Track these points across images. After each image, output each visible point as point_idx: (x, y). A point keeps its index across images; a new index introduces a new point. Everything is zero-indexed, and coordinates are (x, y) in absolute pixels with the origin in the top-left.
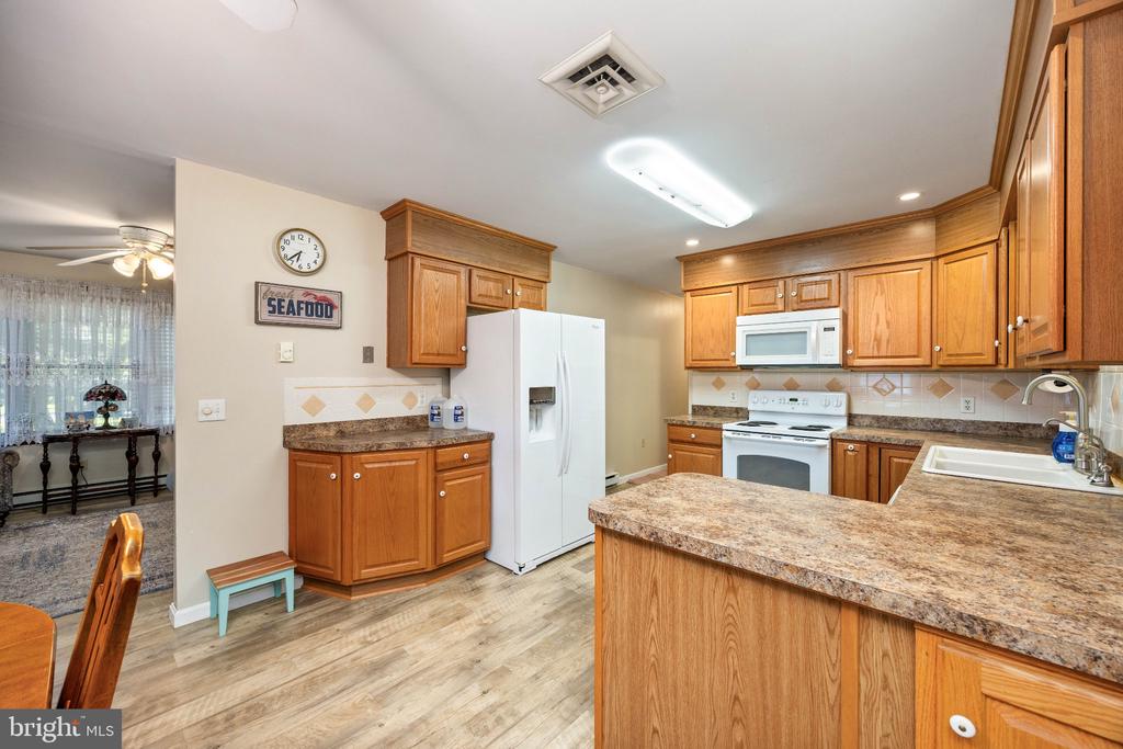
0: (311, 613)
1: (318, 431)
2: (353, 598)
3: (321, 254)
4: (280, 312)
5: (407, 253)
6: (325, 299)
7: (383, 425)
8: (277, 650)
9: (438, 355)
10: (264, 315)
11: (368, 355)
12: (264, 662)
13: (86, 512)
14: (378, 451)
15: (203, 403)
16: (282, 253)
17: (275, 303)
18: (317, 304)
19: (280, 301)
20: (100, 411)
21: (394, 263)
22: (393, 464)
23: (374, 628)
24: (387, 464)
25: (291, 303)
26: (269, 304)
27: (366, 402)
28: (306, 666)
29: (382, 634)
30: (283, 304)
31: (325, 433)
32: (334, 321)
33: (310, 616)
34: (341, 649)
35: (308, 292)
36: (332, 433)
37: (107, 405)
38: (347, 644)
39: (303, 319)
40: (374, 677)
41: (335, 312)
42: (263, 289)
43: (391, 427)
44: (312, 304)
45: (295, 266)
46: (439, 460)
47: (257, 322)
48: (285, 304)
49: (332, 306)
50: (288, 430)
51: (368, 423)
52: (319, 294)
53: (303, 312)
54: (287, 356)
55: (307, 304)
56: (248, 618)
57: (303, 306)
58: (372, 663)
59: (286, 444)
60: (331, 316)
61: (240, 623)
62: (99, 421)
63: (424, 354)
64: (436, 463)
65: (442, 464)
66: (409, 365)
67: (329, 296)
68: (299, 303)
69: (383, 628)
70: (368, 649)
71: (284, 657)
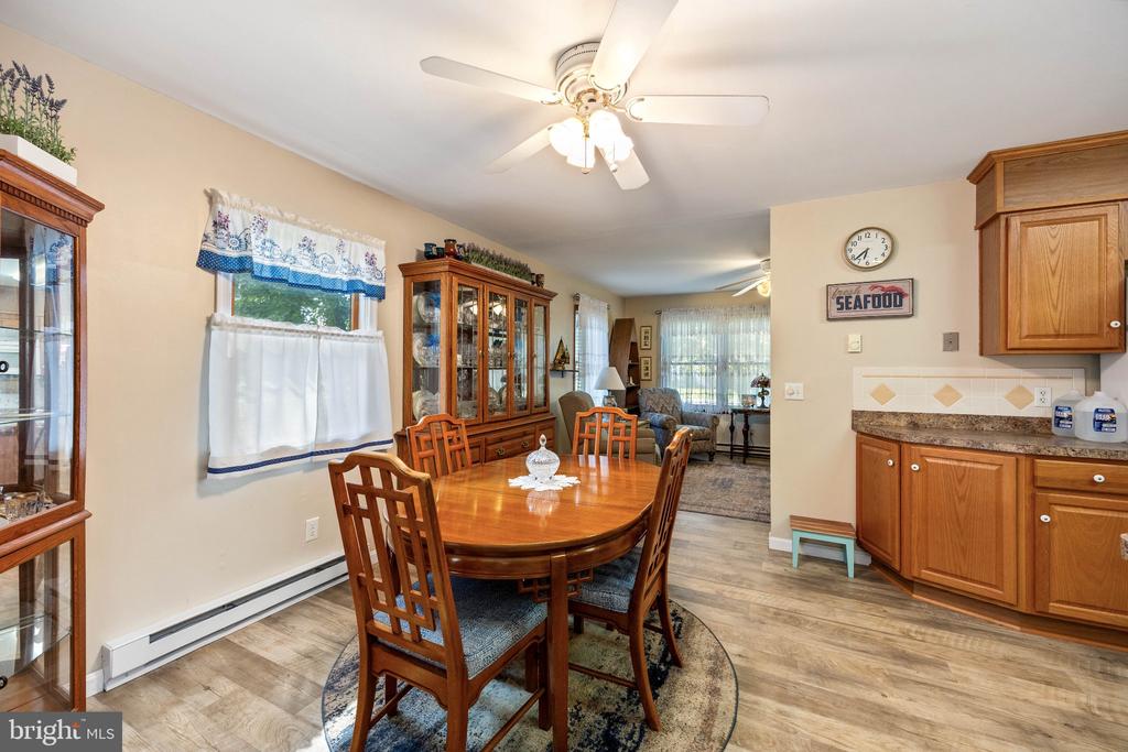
0: (866, 587)
1: (884, 420)
2: (914, 596)
3: (889, 245)
4: (848, 308)
5: (997, 216)
6: (893, 289)
7: (973, 423)
8: (825, 596)
9: (1057, 336)
10: (834, 313)
11: (952, 342)
12: (814, 598)
13: (751, 464)
14: (941, 446)
15: (787, 385)
16: (850, 255)
17: (843, 301)
18: (884, 295)
19: (847, 298)
20: (759, 395)
21: (985, 231)
22: (964, 464)
23: (923, 630)
24: (956, 463)
25: (858, 298)
26: (838, 303)
27: (947, 394)
28: (842, 618)
29: (929, 638)
30: (850, 300)
31: (895, 423)
32: (905, 309)
33: (866, 589)
34: (879, 625)
35: (874, 285)
36: (903, 423)
37: (763, 391)
38: (887, 625)
39: (870, 311)
40: (899, 662)
41: (906, 301)
42: (833, 289)
43: (985, 427)
44: (879, 296)
45: (862, 263)
46: (1039, 473)
47: (829, 320)
48: (852, 300)
49: (902, 295)
50: (856, 415)
51: (950, 418)
52: (886, 285)
53: (870, 305)
54: (855, 347)
55: (874, 296)
56: (816, 566)
57: (870, 299)
58: (904, 652)
59: (854, 428)
60: (901, 305)
61: (810, 567)
62: (759, 402)
63: (1027, 337)
64: (1034, 478)
65: (1044, 479)
66: (1002, 351)
67: (898, 285)
68: (866, 297)
69: (934, 635)
70: (907, 640)
71: (830, 604)
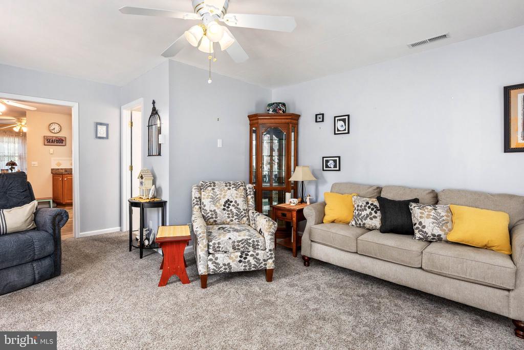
1: (59, 170)
3: (60, 128)
4: (50, 142)
10: (46, 143)
15: (33, 163)
16: (50, 129)
18: (59, 140)
20: (10, 169)
25: (52, 140)
26: (47, 141)
30: (50, 140)
32: (64, 144)
35: (56, 137)
36: (64, 171)
37: (12, 167)
39: (55, 144)
41: (64, 142)
42: (46, 137)
45: (53, 131)
47: (45, 145)
49: (63, 141)
50: (52, 170)
52: (59, 138)
54: (52, 152)
57: (55, 141)
59: (52, 173)
67: (62, 138)
